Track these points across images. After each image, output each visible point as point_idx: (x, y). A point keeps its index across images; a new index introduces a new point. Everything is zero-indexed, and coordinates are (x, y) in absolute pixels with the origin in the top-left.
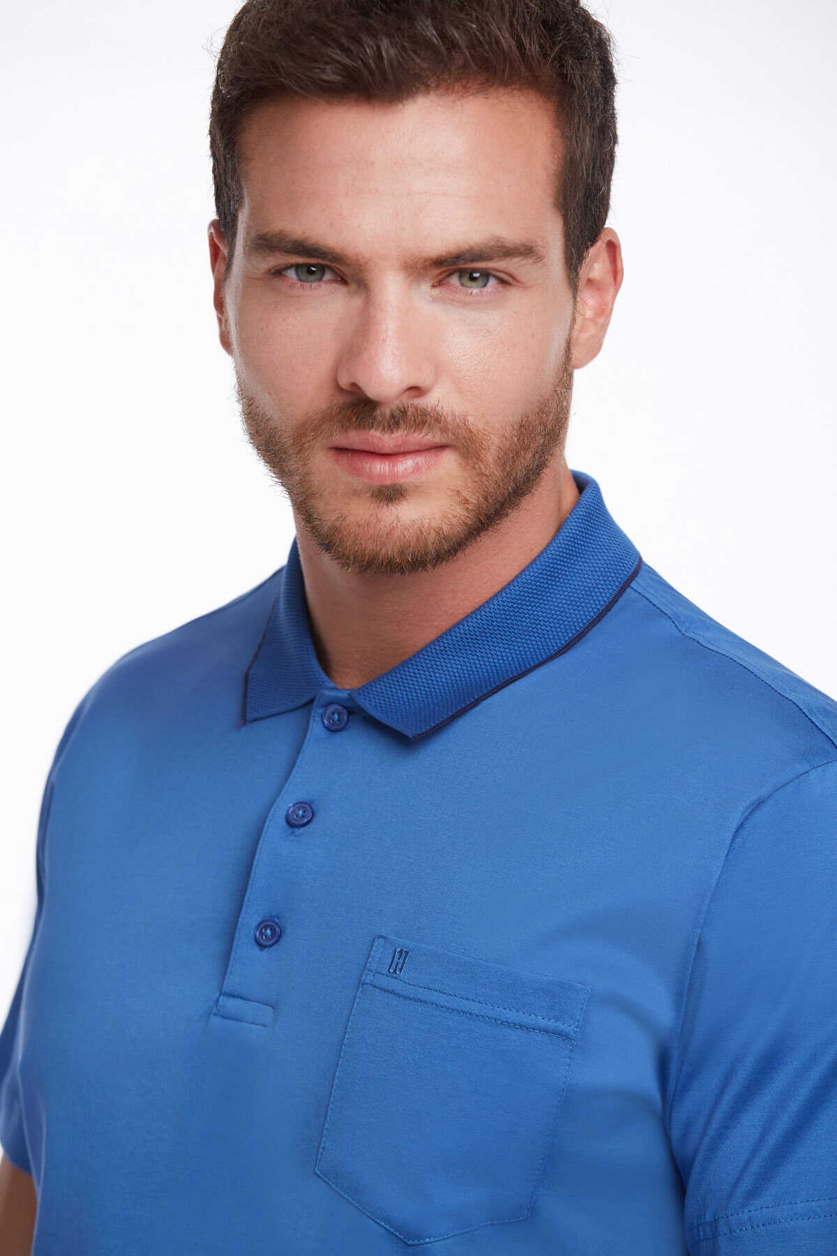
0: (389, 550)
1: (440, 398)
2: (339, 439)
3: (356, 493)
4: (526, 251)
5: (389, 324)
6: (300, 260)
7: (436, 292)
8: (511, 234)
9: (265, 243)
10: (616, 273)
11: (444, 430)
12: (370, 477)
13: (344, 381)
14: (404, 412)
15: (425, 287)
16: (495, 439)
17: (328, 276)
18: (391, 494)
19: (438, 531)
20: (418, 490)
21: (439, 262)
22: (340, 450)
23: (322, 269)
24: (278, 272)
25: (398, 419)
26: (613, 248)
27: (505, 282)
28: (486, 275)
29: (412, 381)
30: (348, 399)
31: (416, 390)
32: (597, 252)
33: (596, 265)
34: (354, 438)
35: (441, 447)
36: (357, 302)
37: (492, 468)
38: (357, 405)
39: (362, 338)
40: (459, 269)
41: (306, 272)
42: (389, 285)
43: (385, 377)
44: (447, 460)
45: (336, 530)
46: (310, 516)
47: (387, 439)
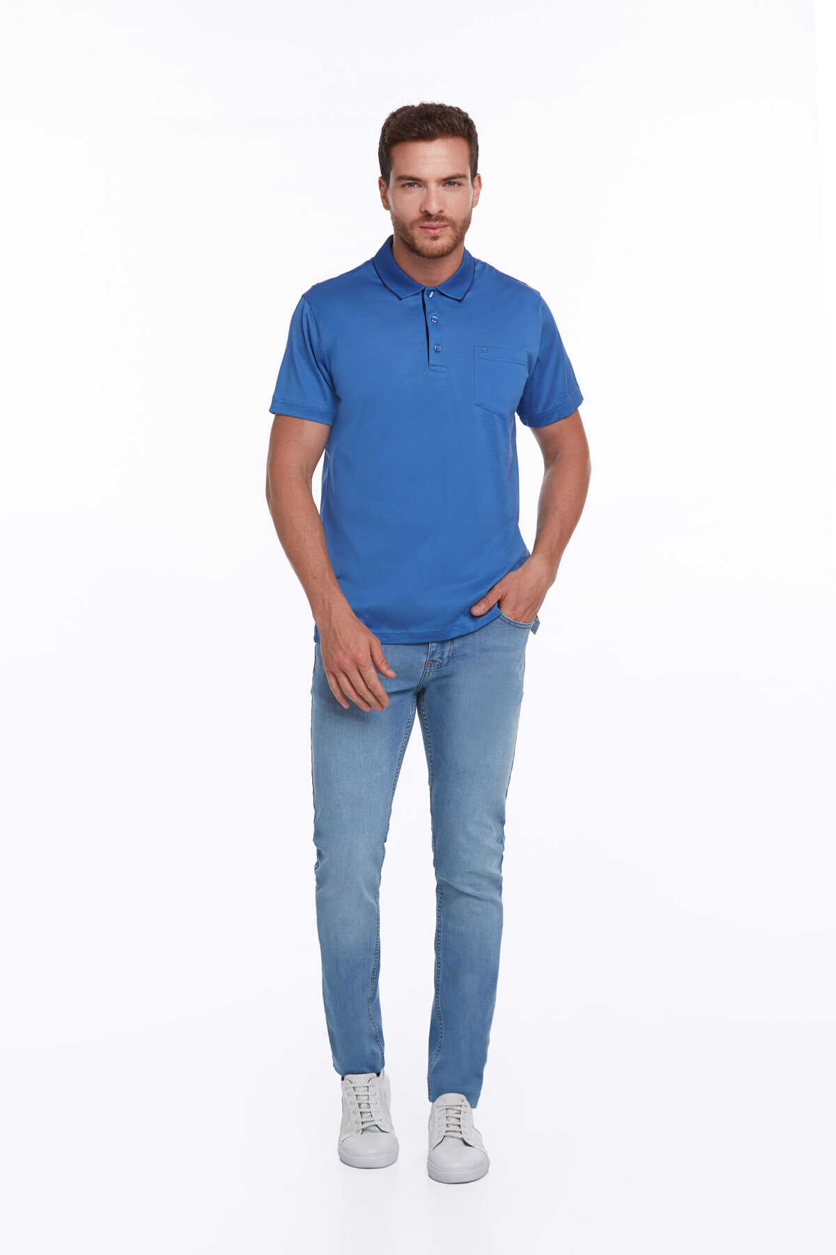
0: (436, 252)
1: (447, 213)
2: (423, 225)
3: (426, 238)
4: (464, 176)
5: (433, 195)
6: (410, 182)
7: (444, 188)
8: (461, 172)
9: (400, 178)
10: (480, 185)
11: (448, 220)
12: (430, 233)
13: (423, 210)
14: (438, 217)
15: (441, 187)
16: (459, 224)
17: (416, 186)
18: (435, 238)
19: (448, 247)
20: (442, 236)
21: (444, 180)
22: (422, 227)
23: (414, 184)
24: (404, 186)
25: (437, 219)
26: (479, 178)
27: (460, 184)
28: (454, 183)
29: (440, 209)
30: (424, 215)
31: (441, 211)
32: (476, 178)
33: (476, 184)
34: (426, 224)
35: (446, 226)
36: (425, 191)
37: (459, 231)
38: (427, 216)
39: (427, 199)
40: (449, 182)
41: (410, 185)
42: (433, 186)
43: (434, 208)
44: (449, 228)
45: (421, 248)
46: (414, 245)
47: (434, 224)
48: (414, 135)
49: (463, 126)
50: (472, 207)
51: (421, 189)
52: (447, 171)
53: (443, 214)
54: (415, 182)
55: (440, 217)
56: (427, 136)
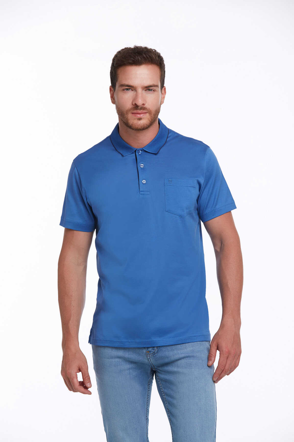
0: (139, 127)
1: (147, 106)
2: (133, 112)
3: (135, 119)
4: (157, 86)
5: (140, 95)
7: (145, 92)
8: (156, 84)
9: (122, 85)
10: (165, 92)
11: (147, 110)
12: (137, 116)
13: (134, 103)
14: (142, 107)
15: (144, 91)
16: (153, 112)
17: (130, 90)
18: (140, 119)
19: (146, 124)
20: (144, 118)
21: (146, 87)
22: (133, 113)
24: (124, 90)
25: (141, 109)
26: (165, 89)
27: (154, 91)
28: (151, 90)
29: (143, 103)
30: (134, 106)
31: (143, 104)
32: (163, 88)
33: (163, 92)
34: (135, 111)
35: (146, 113)
36: (135, 93)
37: (153, 116)
38: (136, 107)
39: (135, 98)
40: (148, 88)
41: (127, 89)
42: (140, 90)
43: (140, 102)
44: (148, 114)
45: (132, 124)
46: (128, 123)
47: (140, 111)
48: (130, 61)
49: (157, 58)
50: (161, 104)
51: (133, 92)
52: (148, 83)
53: (144, 106)
54: (130, 88)
55: (143, 108)
56: (137, 63)
